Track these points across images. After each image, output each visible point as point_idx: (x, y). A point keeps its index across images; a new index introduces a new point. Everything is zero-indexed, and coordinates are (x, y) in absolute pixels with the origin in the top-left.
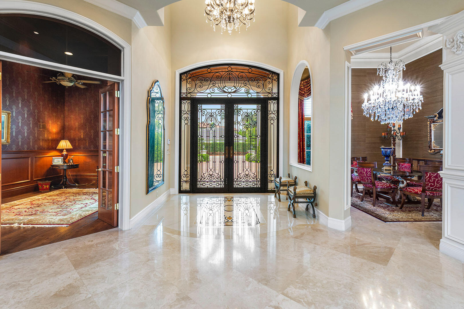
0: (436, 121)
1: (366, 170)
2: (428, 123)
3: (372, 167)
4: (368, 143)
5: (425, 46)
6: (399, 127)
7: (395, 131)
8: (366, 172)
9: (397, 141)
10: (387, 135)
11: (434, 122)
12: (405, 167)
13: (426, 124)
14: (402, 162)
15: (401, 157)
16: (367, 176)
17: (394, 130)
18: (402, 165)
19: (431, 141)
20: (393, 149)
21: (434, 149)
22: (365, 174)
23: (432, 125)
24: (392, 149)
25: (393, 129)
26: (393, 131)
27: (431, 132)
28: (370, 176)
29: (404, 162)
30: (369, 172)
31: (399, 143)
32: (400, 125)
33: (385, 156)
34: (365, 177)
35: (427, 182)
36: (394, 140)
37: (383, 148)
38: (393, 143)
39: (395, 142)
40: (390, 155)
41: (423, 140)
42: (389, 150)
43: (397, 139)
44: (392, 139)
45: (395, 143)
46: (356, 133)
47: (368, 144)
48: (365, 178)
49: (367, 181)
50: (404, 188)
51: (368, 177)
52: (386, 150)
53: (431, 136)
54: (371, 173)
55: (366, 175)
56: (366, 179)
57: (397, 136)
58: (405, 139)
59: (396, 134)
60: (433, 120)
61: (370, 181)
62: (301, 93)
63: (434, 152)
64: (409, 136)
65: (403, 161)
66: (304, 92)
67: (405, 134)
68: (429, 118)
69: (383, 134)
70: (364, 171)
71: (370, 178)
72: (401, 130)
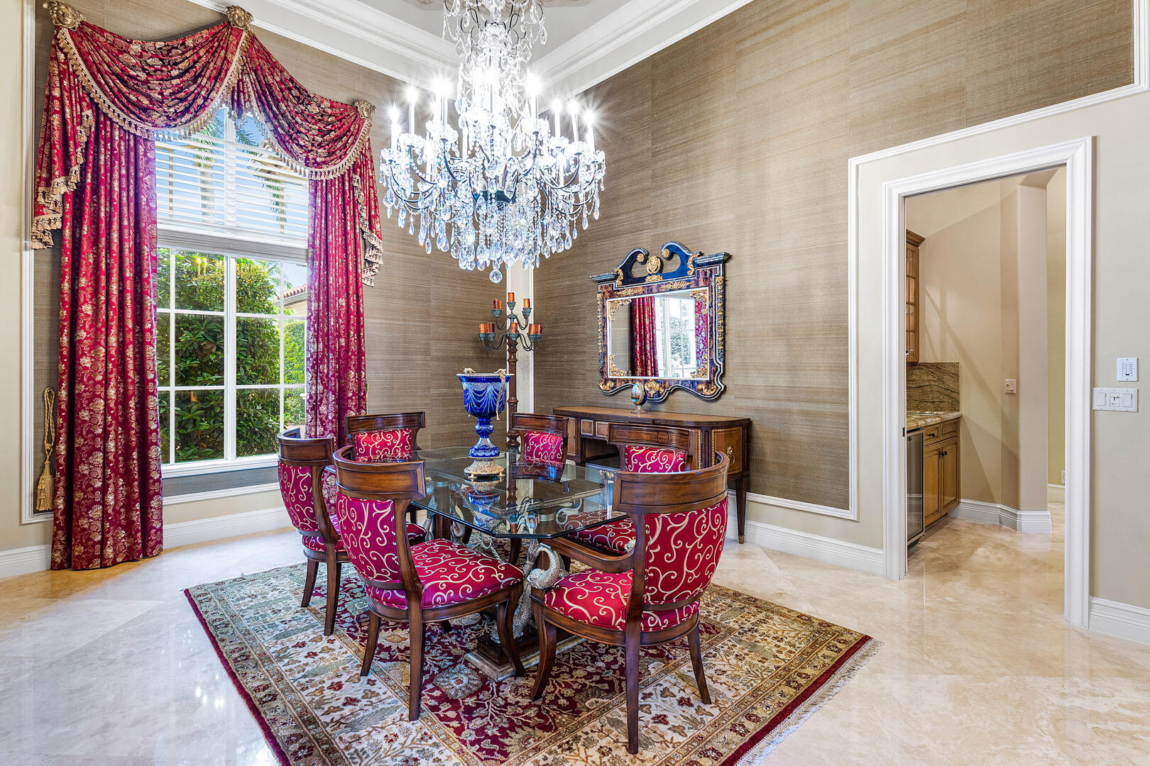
0: (618, 291)
1: (371, 510)
2: (599, 296)
3: (397, 496)
4: (438, 359)
5: (589, 60)
6: (527, 306)
7: (515, 321)
8: (372, 521)
9: (521, 353)
10: (493, 331)
11: (612, 296)
12: (545, 447)
13: (592, 301)
14: (537, 428)
15: (531, 411)
16: (374, 546)
17: (513, 317)
18: (537, 441)
19: (605, 354)
20: (503, 381)
21: (612, 380)
22: (366, 534)
23: (608, 304)
24: (500, 381)
25: (509, 312)
26: (509, 320)
27: (604, 327)
28: (390, 548)
29: (542, 429)
30: (386, 521)
31: (526, 358)
32: (529, 300)
33: (475, 415)
34: (367, 551)
35: (652, 564)
36: (513, 351)
37: (470, 380)
38: (510, 358)
39: (515, 358)
40: (495, 407)
41: (585, 352)
42: (490, 387)
43: (519, 347)
44: (508, 347)
45: (515, 361)
46: (396, 320)
47: (437, 363)
48: (368, 555)
49: (376, 575)
50: (548, 590)
51: (383, 551)
52: (480, 386)
53: (604, 336)
54: (393, 527)
55: (372, 540)
56: (372, 561)
57: (519, 335)
58: (540, 346)
59: (517, 331)
60: (610, 289)
61: (392, 575)
62: (127, 98)
63: (614, 387)
64: (551, 338)
65: (539, 423)
66: (149, 97)
67: (541, 331)
68: (600, 282)
69: (482, 327)
70: (361, 518)
71: (389, 559)
72: (531, 320)
